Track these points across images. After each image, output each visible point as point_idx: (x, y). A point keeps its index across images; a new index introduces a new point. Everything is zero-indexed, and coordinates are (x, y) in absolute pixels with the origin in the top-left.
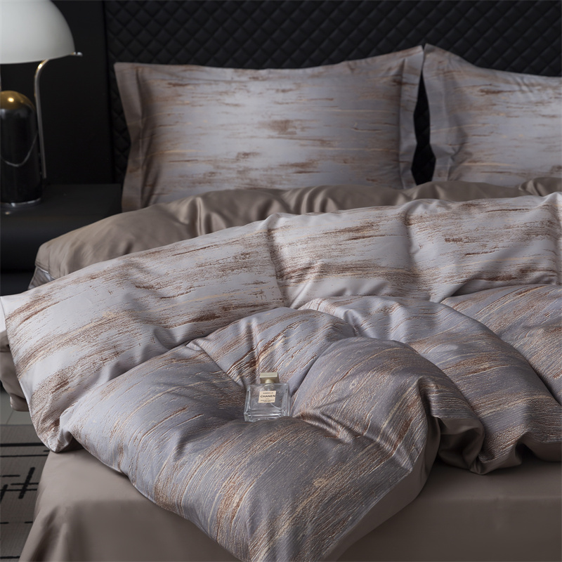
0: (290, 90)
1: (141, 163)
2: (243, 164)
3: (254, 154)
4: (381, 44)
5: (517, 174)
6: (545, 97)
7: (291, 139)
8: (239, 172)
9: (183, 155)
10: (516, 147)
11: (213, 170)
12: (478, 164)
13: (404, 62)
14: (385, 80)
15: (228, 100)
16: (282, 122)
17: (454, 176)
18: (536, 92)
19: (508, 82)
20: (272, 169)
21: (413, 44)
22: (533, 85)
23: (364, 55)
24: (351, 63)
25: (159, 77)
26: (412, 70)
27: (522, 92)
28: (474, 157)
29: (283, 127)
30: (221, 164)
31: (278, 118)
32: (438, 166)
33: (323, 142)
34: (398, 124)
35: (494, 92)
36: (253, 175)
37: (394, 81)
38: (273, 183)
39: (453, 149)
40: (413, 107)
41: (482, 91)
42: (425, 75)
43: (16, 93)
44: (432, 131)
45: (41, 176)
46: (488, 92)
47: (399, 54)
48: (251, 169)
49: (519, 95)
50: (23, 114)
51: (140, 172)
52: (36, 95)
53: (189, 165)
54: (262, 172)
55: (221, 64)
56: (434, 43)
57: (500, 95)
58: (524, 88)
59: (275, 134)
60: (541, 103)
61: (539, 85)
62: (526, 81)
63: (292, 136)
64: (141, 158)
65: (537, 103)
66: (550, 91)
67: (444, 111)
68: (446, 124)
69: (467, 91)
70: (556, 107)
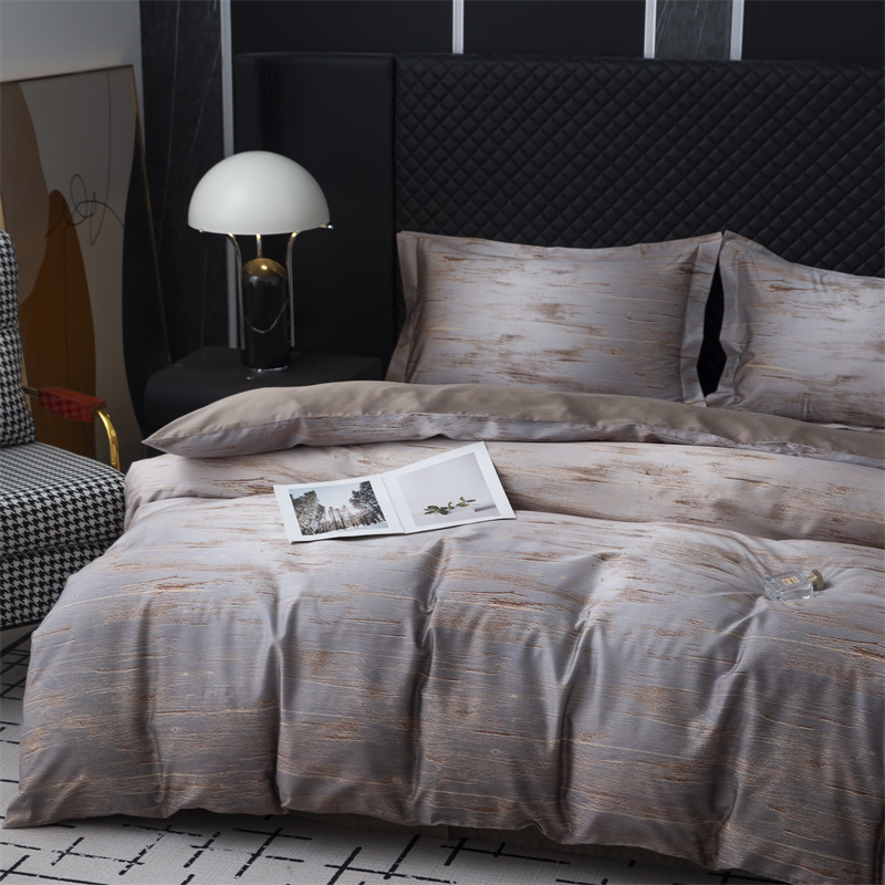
0: (567, 272)
1: (410, 337)
2: (506, 346)
3: (519, 337)
4: (677, 229)
5: (798, 380)
6: (838, 298)
7: (559, 324)
8: (501, 355)
9: (447, 332)
10: (800, 351)
11: (475, 351)
12: (759, 366)
13: (697, 248)
14: (670, 267)
15: (501, 278)
16: (551, 305)
17: (738, 378)
18: (830, 292)
19: (803, 278)
20: (536, 354)
21: (714, 231)
22: (830, 284)
23: (660, 238)
24: (644, 245)
25: (438, 248)
26: (707, 258)
27: (815, 290)
28: (757, 358)
29: (551, 311)
30: (484, 345)
31: (548, 301)
32: (727, 365)
33: (591, 330)
34: (683, 314)
35: (785, 289)
36: (516, 359)
37: (682, 269)
38: (536, 369)
39: (741, 347)
40: (704, 299)
41: (772, 287)
42: (721, 264)
43: (269, 261)
44: (723, 326)
45: (290, 344)
46: (778, 288)
47: (698, 239)
48: (514, 353)
49: (811, 293)
50: (274, 282)
51: (408, 347)
53: (451, 343)
54: (525, 357)
56: (736, 231)
57: (790, 292)
58: (819, 287)
59: (542, 317)
60: (833, 304)
61: (837, 284)
62: (825, 279)
63: (560, 321)
64: (411, 332)
65: (828, 305)
66: (846, 293)
67: (736, 307)
68: (737, 319)
69: (758, 285)
70: (847, 311)
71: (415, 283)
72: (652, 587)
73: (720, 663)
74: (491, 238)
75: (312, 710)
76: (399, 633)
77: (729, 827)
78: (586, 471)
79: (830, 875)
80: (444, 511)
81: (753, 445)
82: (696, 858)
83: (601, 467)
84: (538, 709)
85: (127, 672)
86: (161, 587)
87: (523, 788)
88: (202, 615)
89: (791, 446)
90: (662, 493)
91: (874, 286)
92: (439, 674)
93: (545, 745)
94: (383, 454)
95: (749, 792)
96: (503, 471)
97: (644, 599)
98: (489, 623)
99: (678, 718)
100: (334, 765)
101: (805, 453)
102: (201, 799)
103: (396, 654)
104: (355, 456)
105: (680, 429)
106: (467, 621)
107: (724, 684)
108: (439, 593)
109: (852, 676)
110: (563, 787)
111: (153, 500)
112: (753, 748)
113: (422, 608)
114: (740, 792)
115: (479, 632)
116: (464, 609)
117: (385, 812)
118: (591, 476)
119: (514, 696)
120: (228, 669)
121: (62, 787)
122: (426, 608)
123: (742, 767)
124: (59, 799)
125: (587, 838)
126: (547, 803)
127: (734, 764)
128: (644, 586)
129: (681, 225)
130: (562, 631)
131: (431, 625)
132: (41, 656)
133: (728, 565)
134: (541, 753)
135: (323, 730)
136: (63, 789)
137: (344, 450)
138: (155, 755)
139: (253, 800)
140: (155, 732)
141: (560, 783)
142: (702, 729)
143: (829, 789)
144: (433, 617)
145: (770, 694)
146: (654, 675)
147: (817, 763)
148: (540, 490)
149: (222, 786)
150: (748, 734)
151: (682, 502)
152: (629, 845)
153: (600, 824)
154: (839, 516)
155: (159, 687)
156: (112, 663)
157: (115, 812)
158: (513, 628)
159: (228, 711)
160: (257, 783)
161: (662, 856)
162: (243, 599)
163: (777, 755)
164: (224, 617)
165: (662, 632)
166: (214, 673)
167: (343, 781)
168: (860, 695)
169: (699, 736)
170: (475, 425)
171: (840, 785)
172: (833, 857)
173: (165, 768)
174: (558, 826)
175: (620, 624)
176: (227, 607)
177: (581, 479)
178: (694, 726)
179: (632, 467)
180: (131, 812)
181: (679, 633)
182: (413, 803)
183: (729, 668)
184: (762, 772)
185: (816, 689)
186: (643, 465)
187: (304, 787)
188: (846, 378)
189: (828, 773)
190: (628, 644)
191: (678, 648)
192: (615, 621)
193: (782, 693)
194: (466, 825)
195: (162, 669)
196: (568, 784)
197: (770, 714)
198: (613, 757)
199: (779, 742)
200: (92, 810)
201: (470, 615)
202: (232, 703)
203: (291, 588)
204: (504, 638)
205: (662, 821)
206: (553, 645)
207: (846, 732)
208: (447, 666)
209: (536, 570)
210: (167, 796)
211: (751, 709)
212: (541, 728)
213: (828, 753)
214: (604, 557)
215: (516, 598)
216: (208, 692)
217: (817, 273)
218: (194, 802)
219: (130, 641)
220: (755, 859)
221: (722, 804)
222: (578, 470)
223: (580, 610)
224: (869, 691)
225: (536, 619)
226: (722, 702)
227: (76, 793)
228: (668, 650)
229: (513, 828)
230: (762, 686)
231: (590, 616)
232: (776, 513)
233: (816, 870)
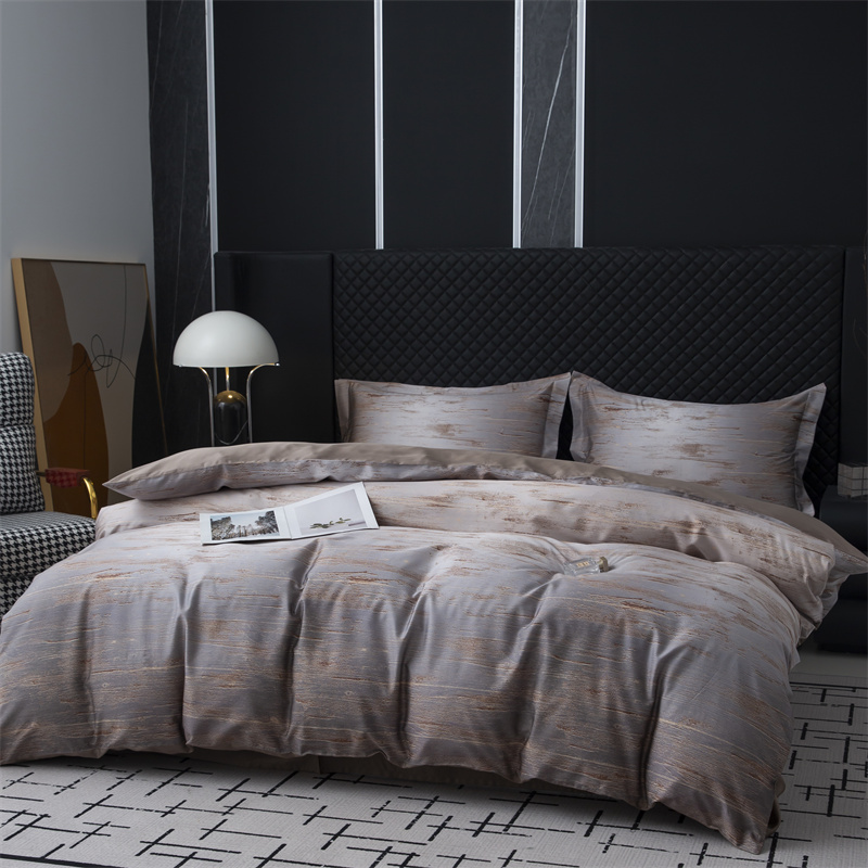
0: (457, 402)
6: (654, 415)
7: (450, 439)
10: (626, 453)
13: (552, 384)
14: (533, 397)
15: (408, 408)
16: (445, 426)
18: (648, 410)
19: (629, 402)
21: (565, 372)
22: (648, 405)
23: (526, 378)
24: (515, 384)
25: (363, 389)
26: (560, 391)
27: (637, 410)
29: (445, 430)
31: (442, 423)
34: (542, 432)
35: (615, 410)
37: (541, 398)
40: (559, 421)
41: (606, 408)
42: (571, 395)
43: (235, 392)
44: (573, 440)
46: (610, 409)
47: (554, 378)
49: (634, 412)
50: (237, 407)
52: (248, 394)
55: (417, 383)
56: (581, 371)
57: (619, 412)
58: (640, 407)
59: (438, 434)
60: (650, 419)
61: (653, 405)
62: (644, 403)
63: (451, 437)
65: (646, 419)
66: (659, 410)
67: (581, 424)
68: (582, 434)
69: (596, 408)
70: (660, 423)
71: (347, 415)
72: (473, 566)
73: (522, 618)
74: (403, 383)
75: (209, 666)
76: (277, 604)
77: (528, 746)
78: (437, 499)
79: (605, 778)
80: (325, 526)
81: (566, 480)
82: (504, 772)
83: (449, 496)
84: (382, 659)
85: (71, 642)
86: (99, 577)
87: (370, 721)
88: (128, 596)
89: (593, 479)
90: (494, 513)
91: (680, 406)
92: (306, 635)
93: (387, 687)
94: (286, 493)
95: (542, 716)
96: (375, 502)
97: (466, 574)
98: (346, 595)
99: (489, 662)
100: (225, 708)
101: (604, 484)
102: (123, 740)
103: (275, 621)
104: (265, 494)
105: (511, 470)
106: (329, 594)
107: (524, 634)
108: (310, 575)
109: (622, 623)
110: (402, 722)
111: (114, 532)
112: (546, 681)
113: (296, 586)
114: (536, 717)
115: (338, 602)
116: (328, 585)
117: (266, 746)
118: (441, 503)
119: (364, 650)
120: (147, 636)
121: (18, 733)
122: (300, 586)
123: (538, 698)
124: (16, 743)
125: (420, 760)
126: (390, 734)
127: (532, 696)
128: (466, 565)
129: (541, 368)
130: (403, 599)
131: (302, 598)
132: (8, 633)
133: (538, 555)
134: (384, 693)
135: (217, 681)
136: (19, 734)
137: (257, 491)
138: (91, 707)
139: (165, 741)
140: (90, 689)
141: (399, 719)
142: (507, 669)
143: (604, 710)
144: (304, 592)
145: (559, 639)
146: (472, 629)
147: (594, 691)
148: (402, 514)
149: (140, 729)
150: (543, 672)
151: (509, 520)
152: (453, 764)
153: (430, 748)
154: (626, 525)
155: (95, 654)
156: (59, 636)
157: (59, 753)
158: (365, 598)
159: (145, 668)
160: (167, 726)
161: (478, 772)
162: (160, 583)
163: (565, 686)
164: (145, 597)
165: (478, 597)
166: (135, 640)
167: (233, 721)
168: (628, 637)
169: (504, 674)
170: (356, 469)
171: (612, 707)
172: (607, 764)
173: (97, 716)
174: (399, 753)
175: (446, 592)
176: (147, 589)
177: (433, 505)
178: (501, 667)
179: (472, 495)
180: (72, 752)
181: (491, 597)
182: (287, 738)
183: (529, 622)
184: (553, 700)
185: (594, 634)
186: (480, 493)
187: (204, 727)
188: (660, 472)
189: (603, 698)
190: (452, 606)
191: (490, 608)
192: (442, 591)
193: (568, 638)
194: (328, 755)
195: (97, 639)
196: (406, 720)
197: (559, 654)
198: (439, 694)
199: (566, 676)
200: (42, 752)
201: (332, 590)
202: (149, 663)
203: (196, 575)
204: (357, 607)
205: (476, 743)
206: (395, 609)
207: (617, 666)
208: (313, 628)
209: (385, 556)
210: (99, 739)
211: (545, 652)
212: (385, 674)
213: (603, 683)
214: (439, 548)
215: (368, 576)
216: (131, 655)
217: (639, 399)
218: (118, 743)
219: (74, 618)
220: (548, 770)
221: (524, 728)
222: (431, 498)
223: (418, 585)
224: (635, 635)
225: (382, 591)
226: (523, 647)
227: (29, 738)
228: (482, 610)
229: (364, 756)
230: (553, 634)
231: (424, 589)
232: (580, 526)
233: (594, 776)
